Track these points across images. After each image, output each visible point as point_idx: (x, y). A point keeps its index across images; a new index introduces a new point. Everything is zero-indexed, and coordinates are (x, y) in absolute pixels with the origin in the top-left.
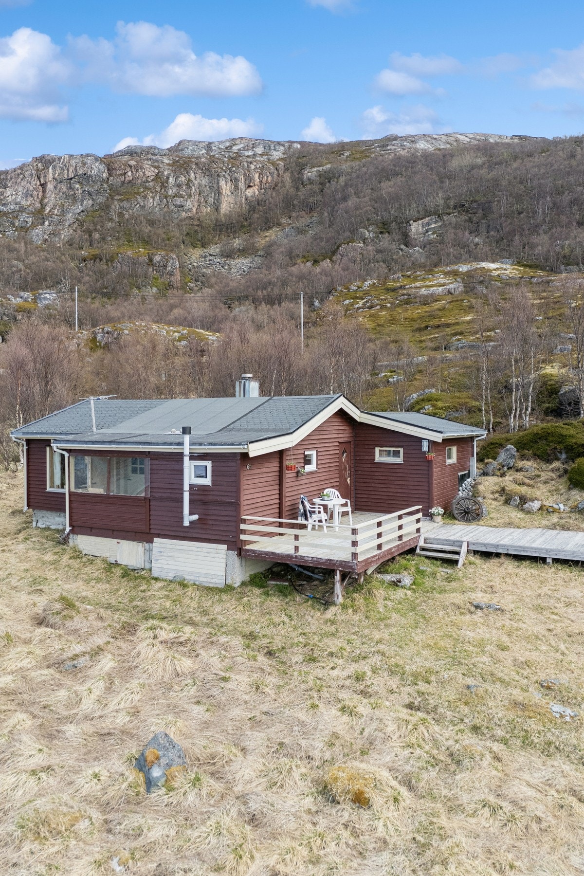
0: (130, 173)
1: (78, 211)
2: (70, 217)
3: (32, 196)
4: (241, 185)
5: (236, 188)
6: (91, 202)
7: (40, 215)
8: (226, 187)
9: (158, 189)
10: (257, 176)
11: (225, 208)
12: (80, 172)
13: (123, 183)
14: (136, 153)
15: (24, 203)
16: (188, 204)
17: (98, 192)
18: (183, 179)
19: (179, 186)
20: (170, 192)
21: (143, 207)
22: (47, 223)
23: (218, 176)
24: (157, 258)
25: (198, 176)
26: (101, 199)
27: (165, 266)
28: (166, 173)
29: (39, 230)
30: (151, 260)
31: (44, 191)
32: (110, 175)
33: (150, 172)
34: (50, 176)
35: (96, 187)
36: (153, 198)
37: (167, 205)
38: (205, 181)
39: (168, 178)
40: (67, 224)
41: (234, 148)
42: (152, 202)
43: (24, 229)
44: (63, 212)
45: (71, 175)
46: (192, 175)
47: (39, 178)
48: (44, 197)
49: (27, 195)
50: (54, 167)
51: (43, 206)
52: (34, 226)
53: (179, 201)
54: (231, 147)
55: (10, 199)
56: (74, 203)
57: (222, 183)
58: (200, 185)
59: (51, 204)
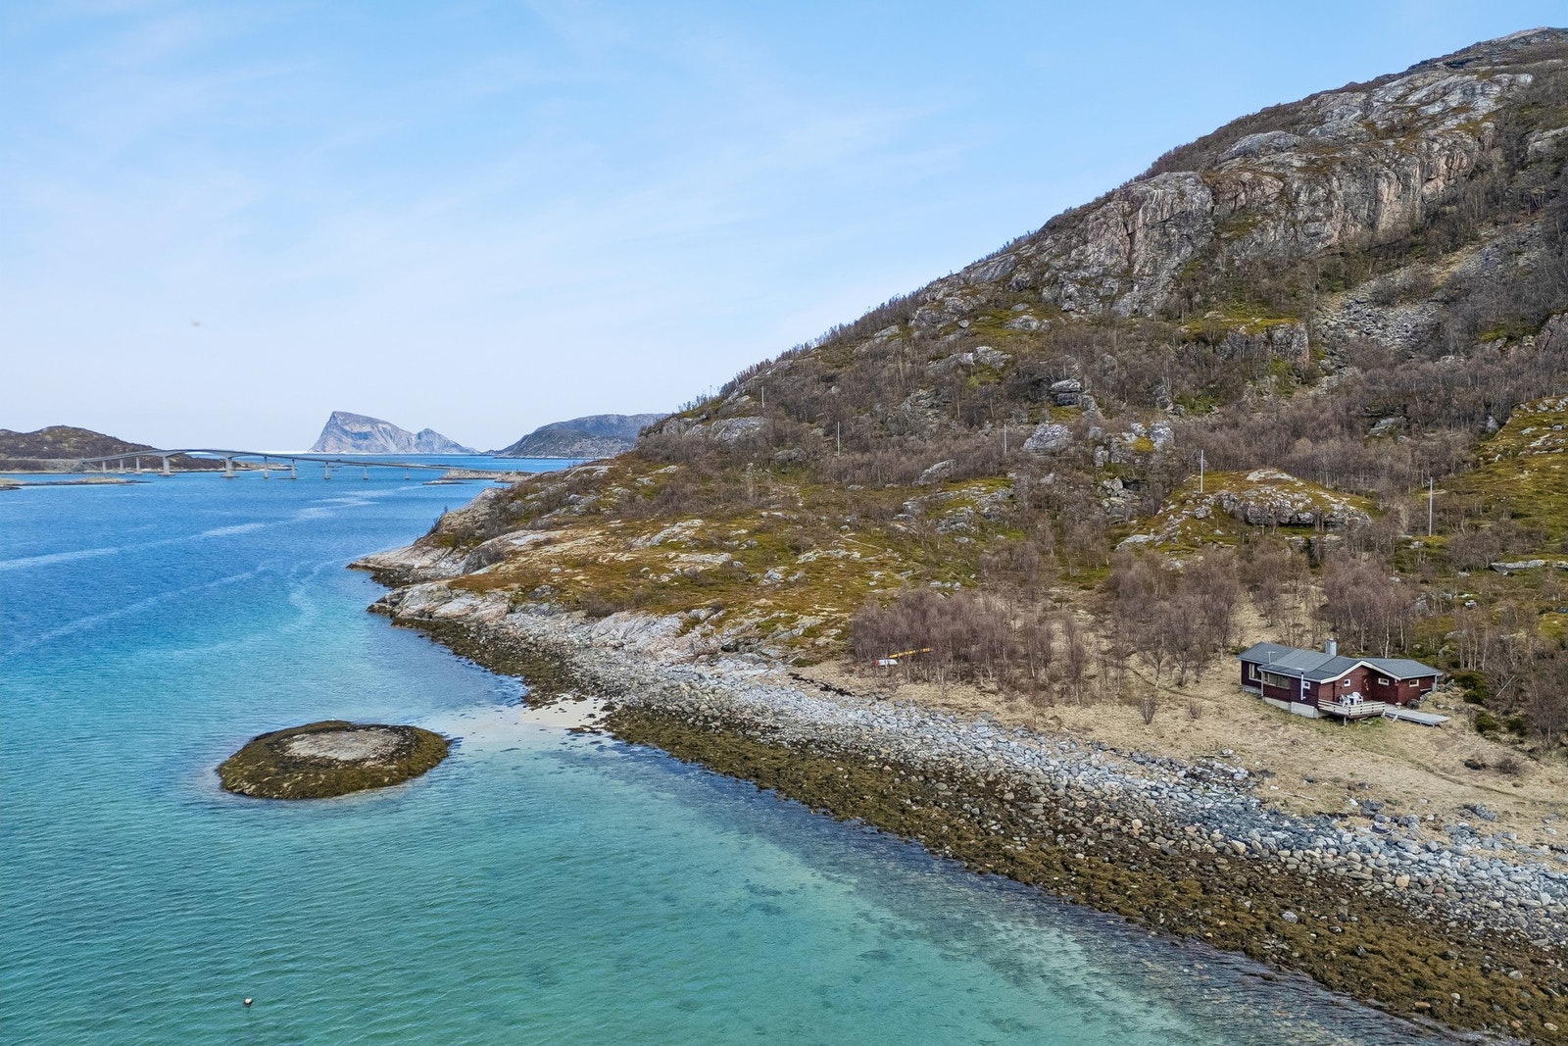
0: (1243, 196)
1: (1174, 265)
2: (1164, 275)
3: (1117, 252)
4: (1415, 182)
5: (1406, 187)
6: (1190, 249)
7: (1127, 278)
8: (1388, 191)
9: (1283, 213)
10: (1443, 161)
11: (1385, 222)
12: (1177, 211)
13: (1233, 211)
14: (1251, 152)
15: (1108, 262)
16: (1328, 229)
17: (1200, 233)
18: (1321, 192)
19: (1314, 204)
20: (1300, 216)
21: (1259, 245)
22: (1136, 288)
23: (1377, 175)
24: (1278, 334)
25: (1344, 183)
26: (1203, 242)
27: (1289, 344)
28: (1295, 186)
29: (1127, 299)
30: (1270, 337)
31: (1132, 243)
32: (1216, 202)
33: (1271, 187)
34: (1140, 221)
35: (1198, 227)
36: (1275, 228)
37: (1295, 236)
38: (1355, 188)
39: (1298, 194)
40: (1161, 284)
41: (1410, 98)
42: (1273, 235)
43: (1110, 299)
44: (1155, 273)
45: (1166, 216)
46: (1335, 183)
47: (1126, 226)
48: (1132, 251)
49: (1112, 251)
50: (1145, 209)
51: (1131, 265)
52: (1121, 293)
53: (1312, 228)
54: (1405, 96)
55: (1091, 259)
56: (1168, 256)
57: (1383, 186)
58: (1346, 195)
59: (1141, 261)
